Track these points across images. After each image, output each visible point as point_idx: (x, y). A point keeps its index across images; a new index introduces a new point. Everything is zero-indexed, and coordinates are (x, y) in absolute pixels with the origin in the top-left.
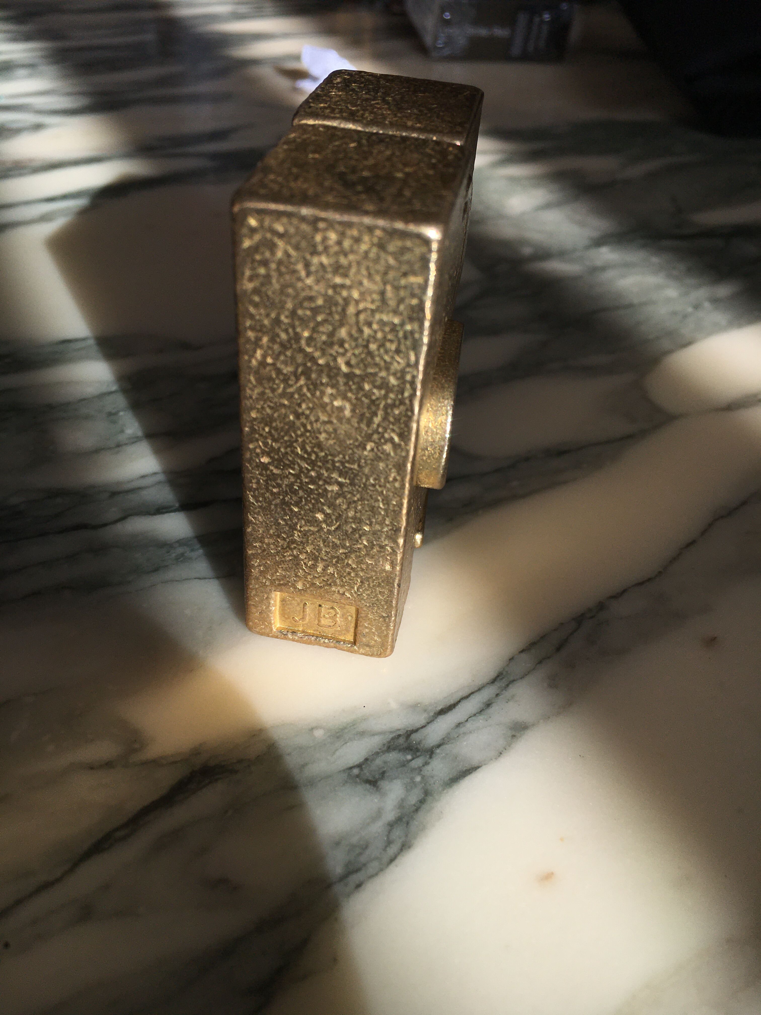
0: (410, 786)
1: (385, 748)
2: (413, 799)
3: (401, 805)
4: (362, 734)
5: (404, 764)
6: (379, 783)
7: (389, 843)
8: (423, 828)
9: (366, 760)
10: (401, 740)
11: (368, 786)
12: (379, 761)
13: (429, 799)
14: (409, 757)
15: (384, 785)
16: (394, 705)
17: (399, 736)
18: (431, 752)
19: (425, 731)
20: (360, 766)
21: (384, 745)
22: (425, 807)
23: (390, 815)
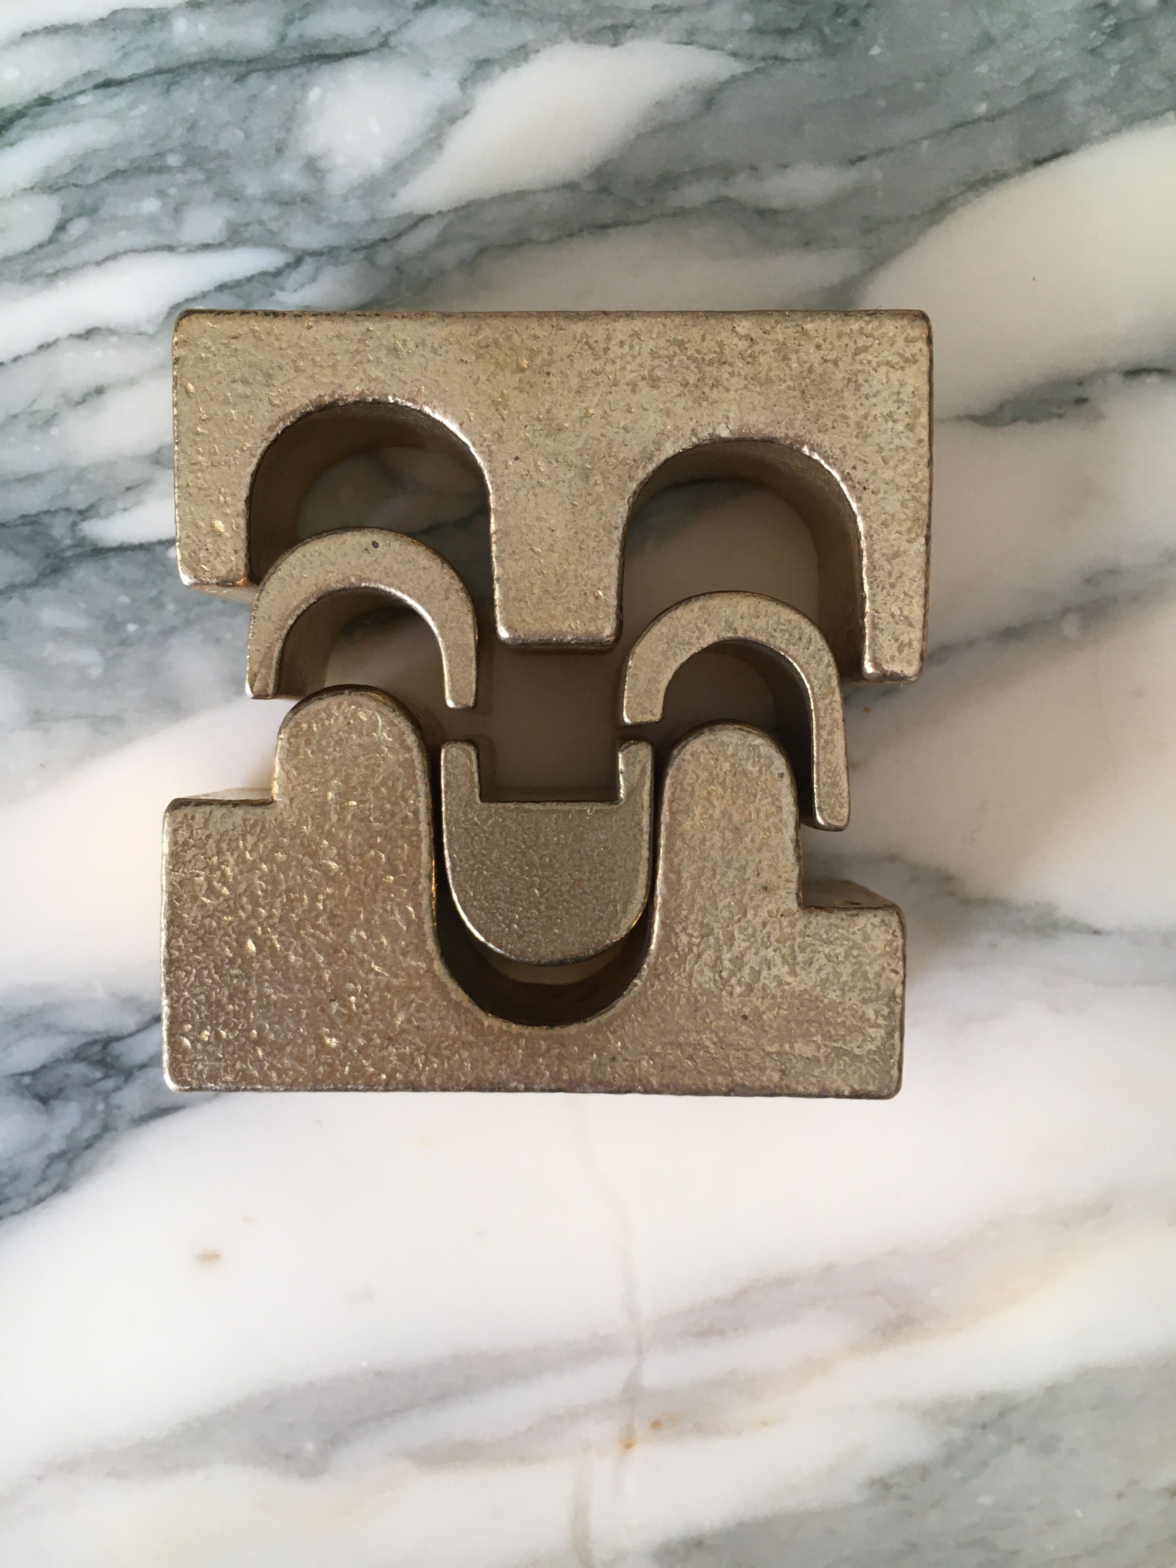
0: (88, 1115)
1: (72, 1055)
2: (87, 1133)
3: (71, 1137)
4: (49, 1028)
5: (89, 1084)
6: (52, 1102)
7: (44, 1179)
8: (88, 1171)
9: (44, 1067)
10: (97, 1048)
11: (36, 1103)
12: (59, 1071)
13: (108, 1136)
14: (98, 1075)
15: (57, 1104)
16: (100, 994)
17: (95, 1042)
18: (128, 1074)
19: (129, 1041)
20: (33, 1074)
21: (72, 1050)
22: (98, 1145)
23: (55, 1147)
